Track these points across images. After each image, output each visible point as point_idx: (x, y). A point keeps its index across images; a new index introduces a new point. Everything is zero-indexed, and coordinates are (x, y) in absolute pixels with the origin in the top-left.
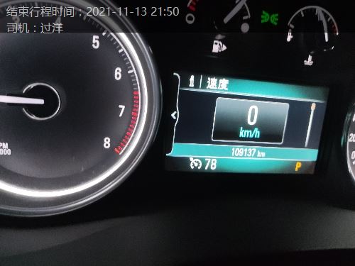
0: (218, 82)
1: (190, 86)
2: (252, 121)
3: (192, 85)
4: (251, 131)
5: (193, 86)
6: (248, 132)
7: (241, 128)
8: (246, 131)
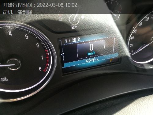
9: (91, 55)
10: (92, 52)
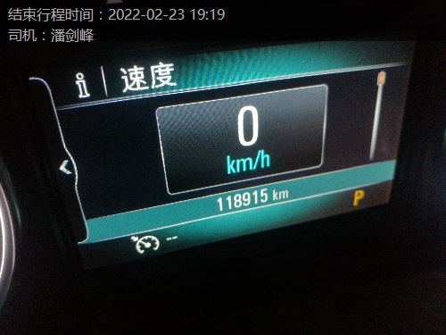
0: (147, 73)
1: (81, 96)
2: (248, 136)
3: (84, 93)
4: (250, 159)
5: (88, 95)
6: (244, 161)
7: (228, 157)
9: (249, 173)
10: (251, 152)
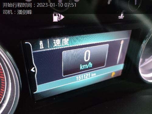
0: (61, 41)
2: (87, 59)
3: (42, 47)
4: (87, 65)
6: (85, 66)
7: (81, 65)
8: (84, 66)
9: (86, 69)
10: (87, 63)
